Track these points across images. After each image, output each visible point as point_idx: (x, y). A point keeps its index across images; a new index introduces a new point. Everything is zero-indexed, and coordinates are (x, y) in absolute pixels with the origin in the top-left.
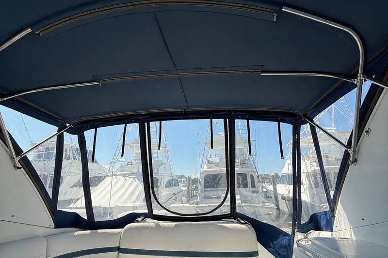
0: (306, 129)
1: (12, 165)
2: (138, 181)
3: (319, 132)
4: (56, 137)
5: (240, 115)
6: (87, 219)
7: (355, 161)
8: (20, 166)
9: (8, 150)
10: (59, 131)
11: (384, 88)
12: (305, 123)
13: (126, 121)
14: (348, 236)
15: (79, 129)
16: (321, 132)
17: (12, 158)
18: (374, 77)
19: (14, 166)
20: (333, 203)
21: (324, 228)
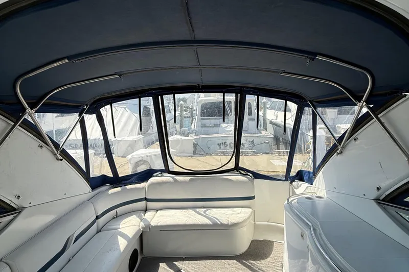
0: (308, 111)
1: (55, 159)
2: (129, 111)
3: (319, 120)
4: (79, 123)
5: (251, 91)
6: (112, 176)
7: (341, 153)
8: (62, 158)
9: (50, 149)
10: (80, 115)
11: (373, 118)
12: (309, 106)
13: (140, 95)
14: (322, 195)
15: (96, 107)
16: (320, 120)
17: (55, 154)
18: (371, 106)
19: (57, 159)
20: (316, 170)
21: (305, 181)
